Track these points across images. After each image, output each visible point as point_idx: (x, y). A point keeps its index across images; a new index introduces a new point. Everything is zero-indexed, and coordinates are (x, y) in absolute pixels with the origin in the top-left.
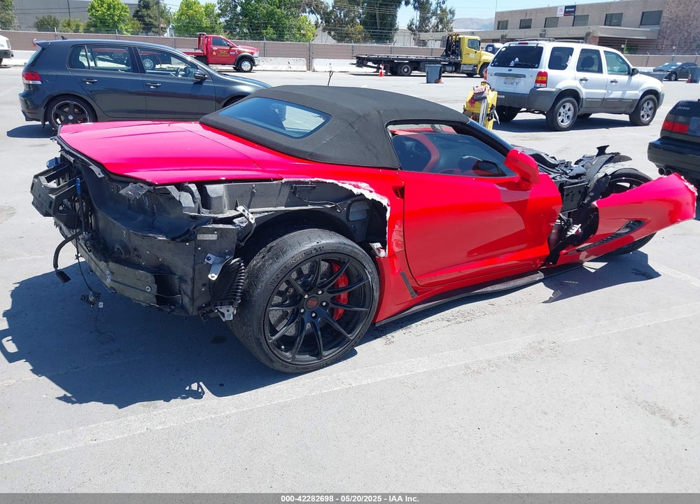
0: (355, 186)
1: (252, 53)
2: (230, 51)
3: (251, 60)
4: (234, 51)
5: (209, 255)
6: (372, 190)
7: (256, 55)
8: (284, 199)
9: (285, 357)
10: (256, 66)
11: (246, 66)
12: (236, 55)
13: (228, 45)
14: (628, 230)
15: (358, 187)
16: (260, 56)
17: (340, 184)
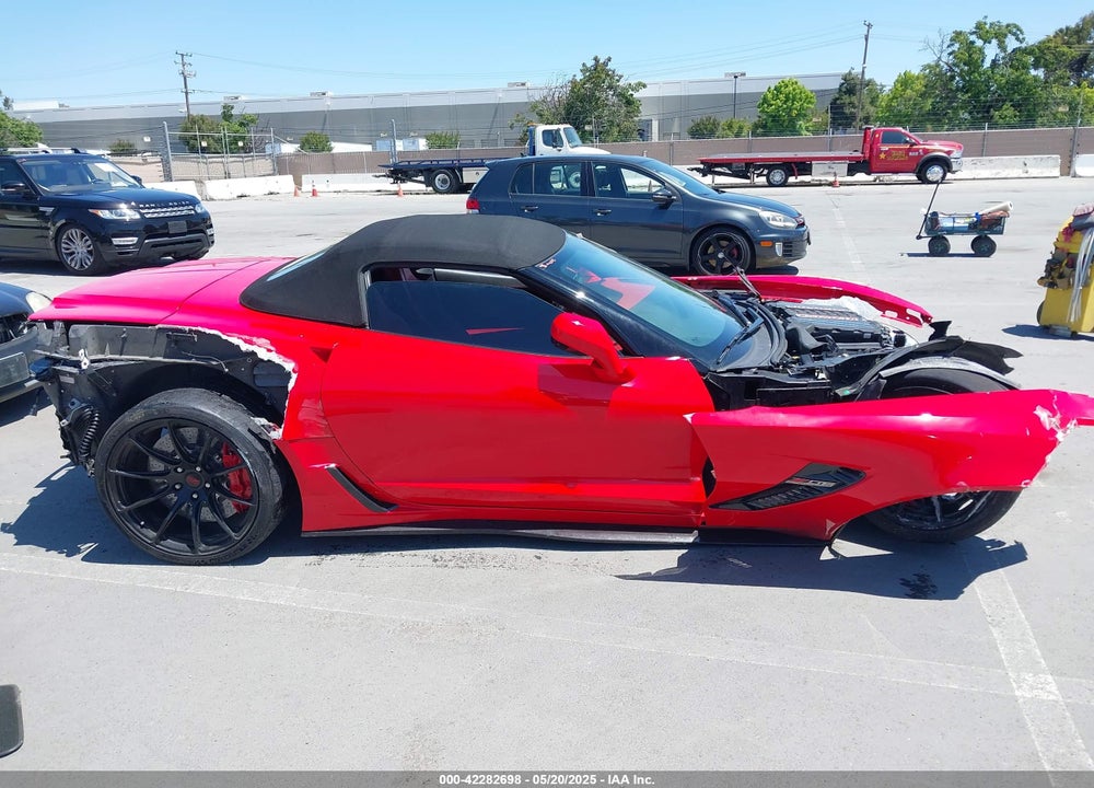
0: (246, 341)
1: (949, 153)
2: (909, 150)
3: (945, 164)
4: (917, 150)
5: (74, 400)
6: (272, 348)
7: (956, 154)
8: (162, 349)
9: (146, 536)
10: (954, 172)
11: (935, 172)
12: (919, 156)
13: (907, 142)
14: (832, 484)
15: (251, 343)
16: (963, 156)
17: (224, 337)
